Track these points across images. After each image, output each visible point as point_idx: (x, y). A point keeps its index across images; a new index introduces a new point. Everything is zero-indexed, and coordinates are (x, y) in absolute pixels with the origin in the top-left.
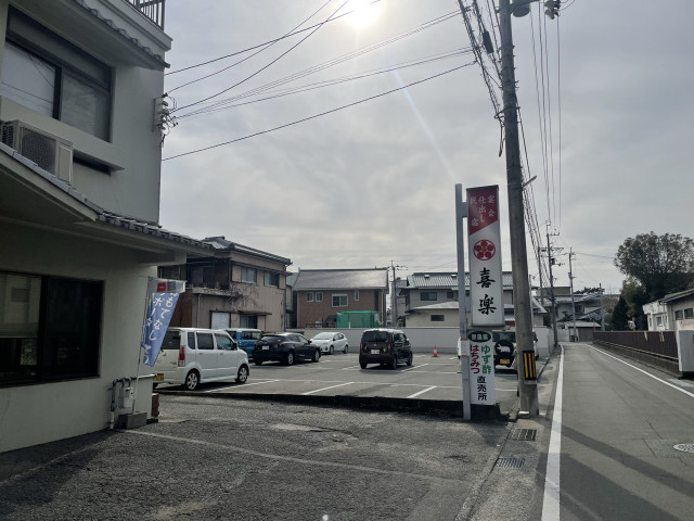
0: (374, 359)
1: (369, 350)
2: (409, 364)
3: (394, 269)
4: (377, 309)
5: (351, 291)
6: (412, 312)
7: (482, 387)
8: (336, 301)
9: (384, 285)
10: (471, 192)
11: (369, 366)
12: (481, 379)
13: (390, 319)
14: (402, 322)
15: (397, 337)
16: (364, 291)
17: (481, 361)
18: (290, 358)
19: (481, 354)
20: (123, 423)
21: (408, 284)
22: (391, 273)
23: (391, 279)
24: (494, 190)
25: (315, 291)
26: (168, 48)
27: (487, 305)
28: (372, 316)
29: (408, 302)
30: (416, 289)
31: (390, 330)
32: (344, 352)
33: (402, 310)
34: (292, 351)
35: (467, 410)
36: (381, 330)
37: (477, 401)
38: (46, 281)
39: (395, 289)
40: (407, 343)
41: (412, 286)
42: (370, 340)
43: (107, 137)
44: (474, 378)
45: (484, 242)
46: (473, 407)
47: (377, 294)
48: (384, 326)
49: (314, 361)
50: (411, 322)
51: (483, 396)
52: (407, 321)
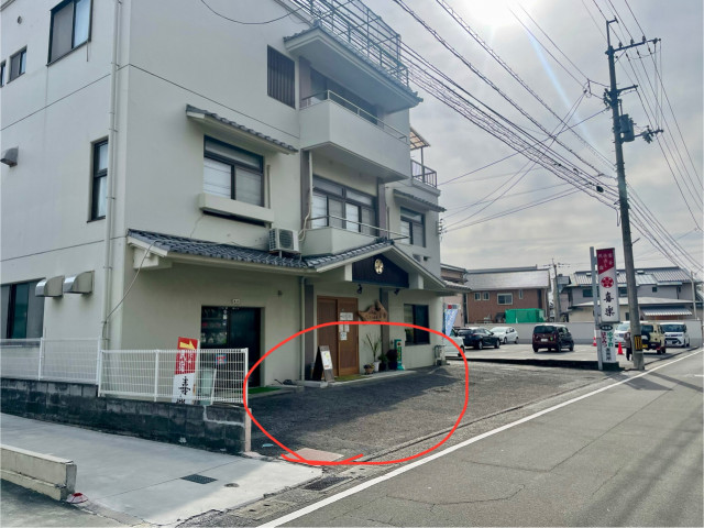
0: (543, 346)
1: (539, 339)
2: (571, 349)
3: (555, 267)
4: (541, 306)
5: (514, 291)
6: (575, 309)
7: (608, 354)
8: (502, 300)
9: (547, 285)
10: (599, 252)
11: (540, 350)
12: (608, 350)
13: (553, 313)
14: (566, 318)
15: (561, 330)
16: (526, 291)
17: (608, 341)
18: (481, 344)
19: (607, 337)
20: (440, 363)
21: (570, 283)
22: (552, 271)
23: (553, 277)
24: (611, 251)
25: (482, 292)
26: (438, 195)
27: (609, 311)
28: (538, 313)
29: (570, 299)
30: (578, 287)
31: (555, 325)
32: (515, 343)
33: (565, 307)
34: (481, 340)
35: (600, 365)
36: (546, 324)
37: (606, 361)
38: (414, 306)
39: (557, 286)
40: (569, 334)
41: (574, 284)
42: (539, 332)
43: (424, 246)
44: (604, 349)
45: (607, 279)
46: (604, 364)
47: (540, 292)
48: (548, 321)
49: (496, 347)
50: (574, 317)
51: (609, 358)
52: (570, 317)
